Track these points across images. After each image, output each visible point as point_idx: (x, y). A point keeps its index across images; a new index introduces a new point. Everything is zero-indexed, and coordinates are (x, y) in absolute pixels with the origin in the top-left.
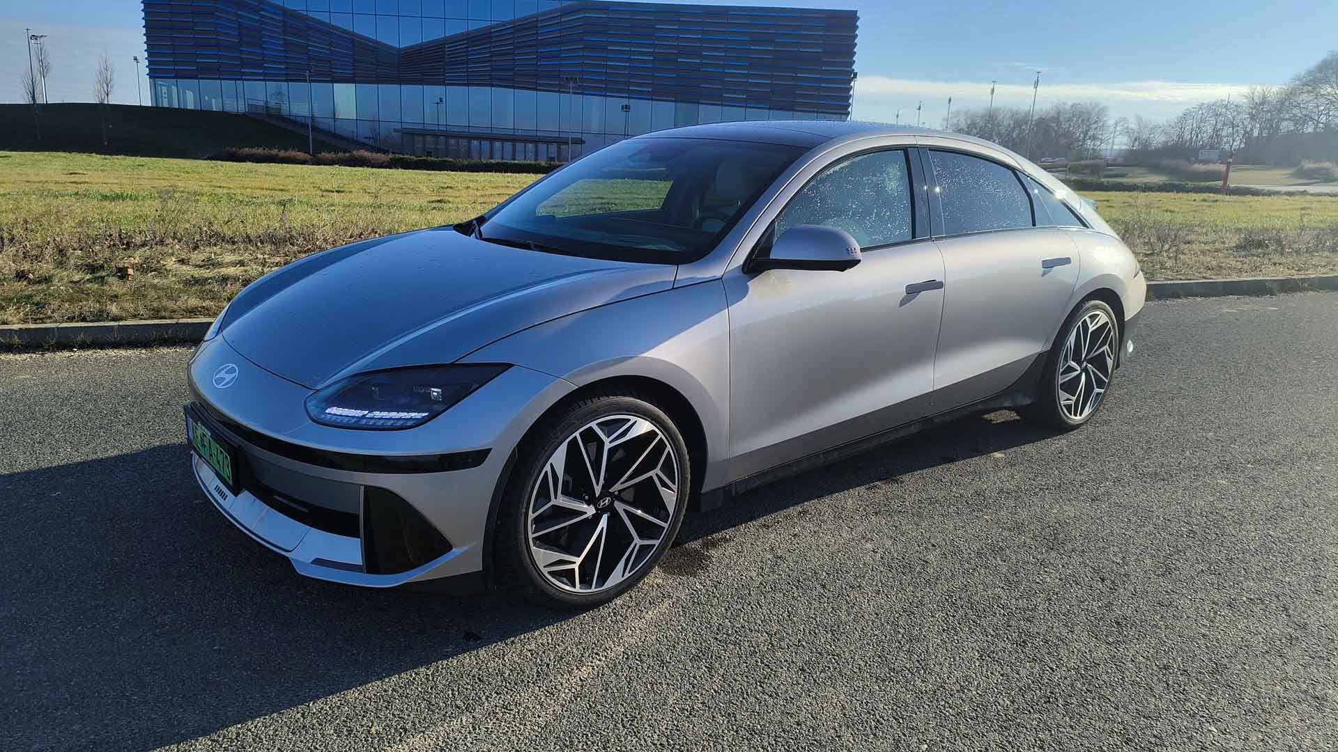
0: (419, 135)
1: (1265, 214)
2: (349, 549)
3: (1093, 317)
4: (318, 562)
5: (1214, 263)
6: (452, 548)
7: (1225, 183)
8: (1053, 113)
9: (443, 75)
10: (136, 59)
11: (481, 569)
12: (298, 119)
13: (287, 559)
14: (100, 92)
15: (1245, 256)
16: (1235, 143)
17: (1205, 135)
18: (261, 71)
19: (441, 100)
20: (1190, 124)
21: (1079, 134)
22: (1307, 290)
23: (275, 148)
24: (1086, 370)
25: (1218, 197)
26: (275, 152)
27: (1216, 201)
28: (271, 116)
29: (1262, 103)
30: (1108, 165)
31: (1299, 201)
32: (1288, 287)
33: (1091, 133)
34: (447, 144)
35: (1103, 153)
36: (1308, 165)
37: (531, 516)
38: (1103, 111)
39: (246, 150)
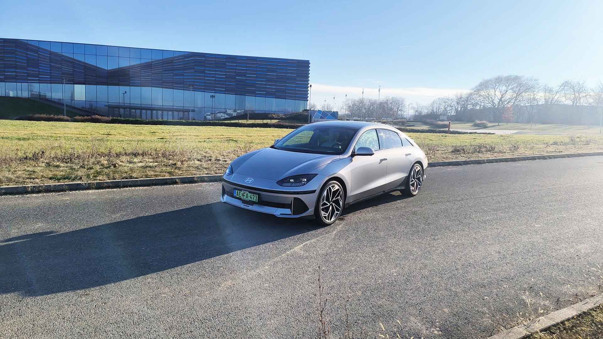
0: (116, 108)
1: (461, 141)
2: (288, 211)
3: (417, 168)
4: (281, 214)
5: (445, 157)
6: (309, 210)
7: (449, 129)
8: (385, 100)
9: (129, 82)
11: (313, 214)
12: (55, 100)
13: (273, 215)
15: (454, 154)
16: (452, 113)
17: (441, 110)
18: (38, 79)
19: (126, 92)
20: (436, 106)
21: (395, 109)
22: (471, 164)
23: (52, 114)
24: (416, 181)
25: (447, 135)
26: (52, 116)
27: (446, 136)
28: (42, 99)
29: (460, 98)
30: (408, 121)
31: (473, 136)
32: (466, 163)
33: (400, 109)
34: (130, 112)
35: (405, 116)
36: (478, 122)
37: (321, 204)
38: (403, 100)
39: (37, 115)
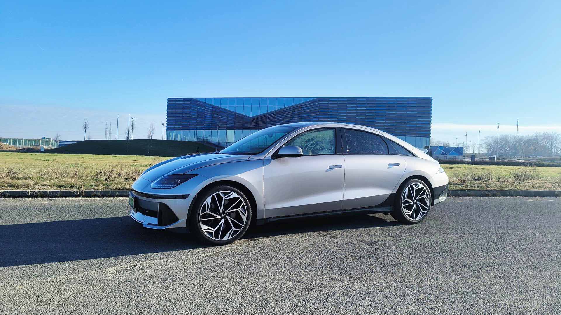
2: (155, 221)
4: (149, 224)
6: (178, 220)
8: (534, 137)
10: (163, 124)
11: (186, 227)
12: (214, 143)
13: (142, 224)
14: (149, 135)
18: (203, 127)
24: (416, 203)
37: (200, 214)
